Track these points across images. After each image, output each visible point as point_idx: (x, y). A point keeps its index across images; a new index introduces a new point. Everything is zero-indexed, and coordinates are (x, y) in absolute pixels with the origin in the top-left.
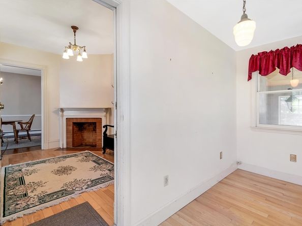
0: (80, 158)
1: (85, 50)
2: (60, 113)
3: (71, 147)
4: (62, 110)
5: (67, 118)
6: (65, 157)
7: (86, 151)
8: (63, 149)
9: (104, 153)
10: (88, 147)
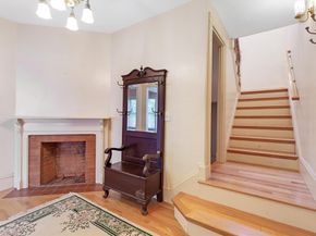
0: (65, 216)
1: (88, 6)
2: (17, 127)
3: (38, 185)
4: (21, 122)
5: (30, 136)
6: (32, 219)
7: (71, 194)
8: (21, 192)
9: (106, 197)
10: (69, 183)
